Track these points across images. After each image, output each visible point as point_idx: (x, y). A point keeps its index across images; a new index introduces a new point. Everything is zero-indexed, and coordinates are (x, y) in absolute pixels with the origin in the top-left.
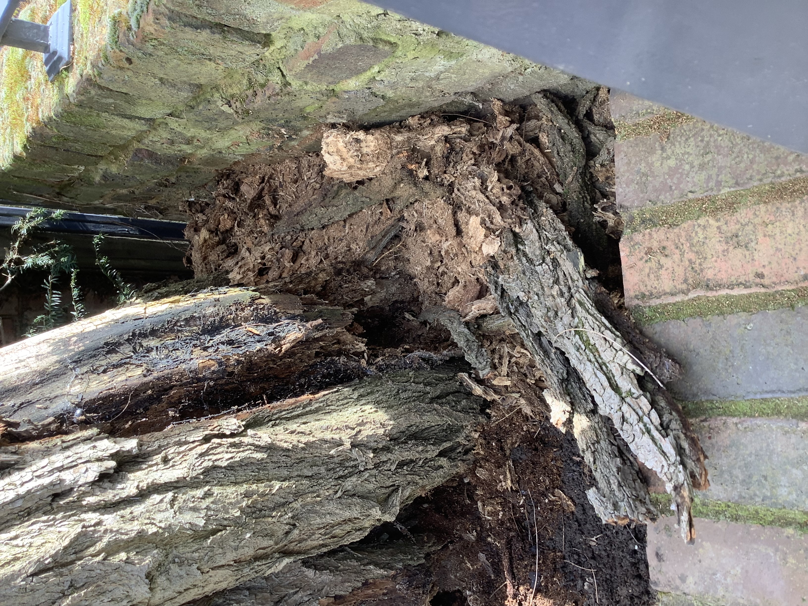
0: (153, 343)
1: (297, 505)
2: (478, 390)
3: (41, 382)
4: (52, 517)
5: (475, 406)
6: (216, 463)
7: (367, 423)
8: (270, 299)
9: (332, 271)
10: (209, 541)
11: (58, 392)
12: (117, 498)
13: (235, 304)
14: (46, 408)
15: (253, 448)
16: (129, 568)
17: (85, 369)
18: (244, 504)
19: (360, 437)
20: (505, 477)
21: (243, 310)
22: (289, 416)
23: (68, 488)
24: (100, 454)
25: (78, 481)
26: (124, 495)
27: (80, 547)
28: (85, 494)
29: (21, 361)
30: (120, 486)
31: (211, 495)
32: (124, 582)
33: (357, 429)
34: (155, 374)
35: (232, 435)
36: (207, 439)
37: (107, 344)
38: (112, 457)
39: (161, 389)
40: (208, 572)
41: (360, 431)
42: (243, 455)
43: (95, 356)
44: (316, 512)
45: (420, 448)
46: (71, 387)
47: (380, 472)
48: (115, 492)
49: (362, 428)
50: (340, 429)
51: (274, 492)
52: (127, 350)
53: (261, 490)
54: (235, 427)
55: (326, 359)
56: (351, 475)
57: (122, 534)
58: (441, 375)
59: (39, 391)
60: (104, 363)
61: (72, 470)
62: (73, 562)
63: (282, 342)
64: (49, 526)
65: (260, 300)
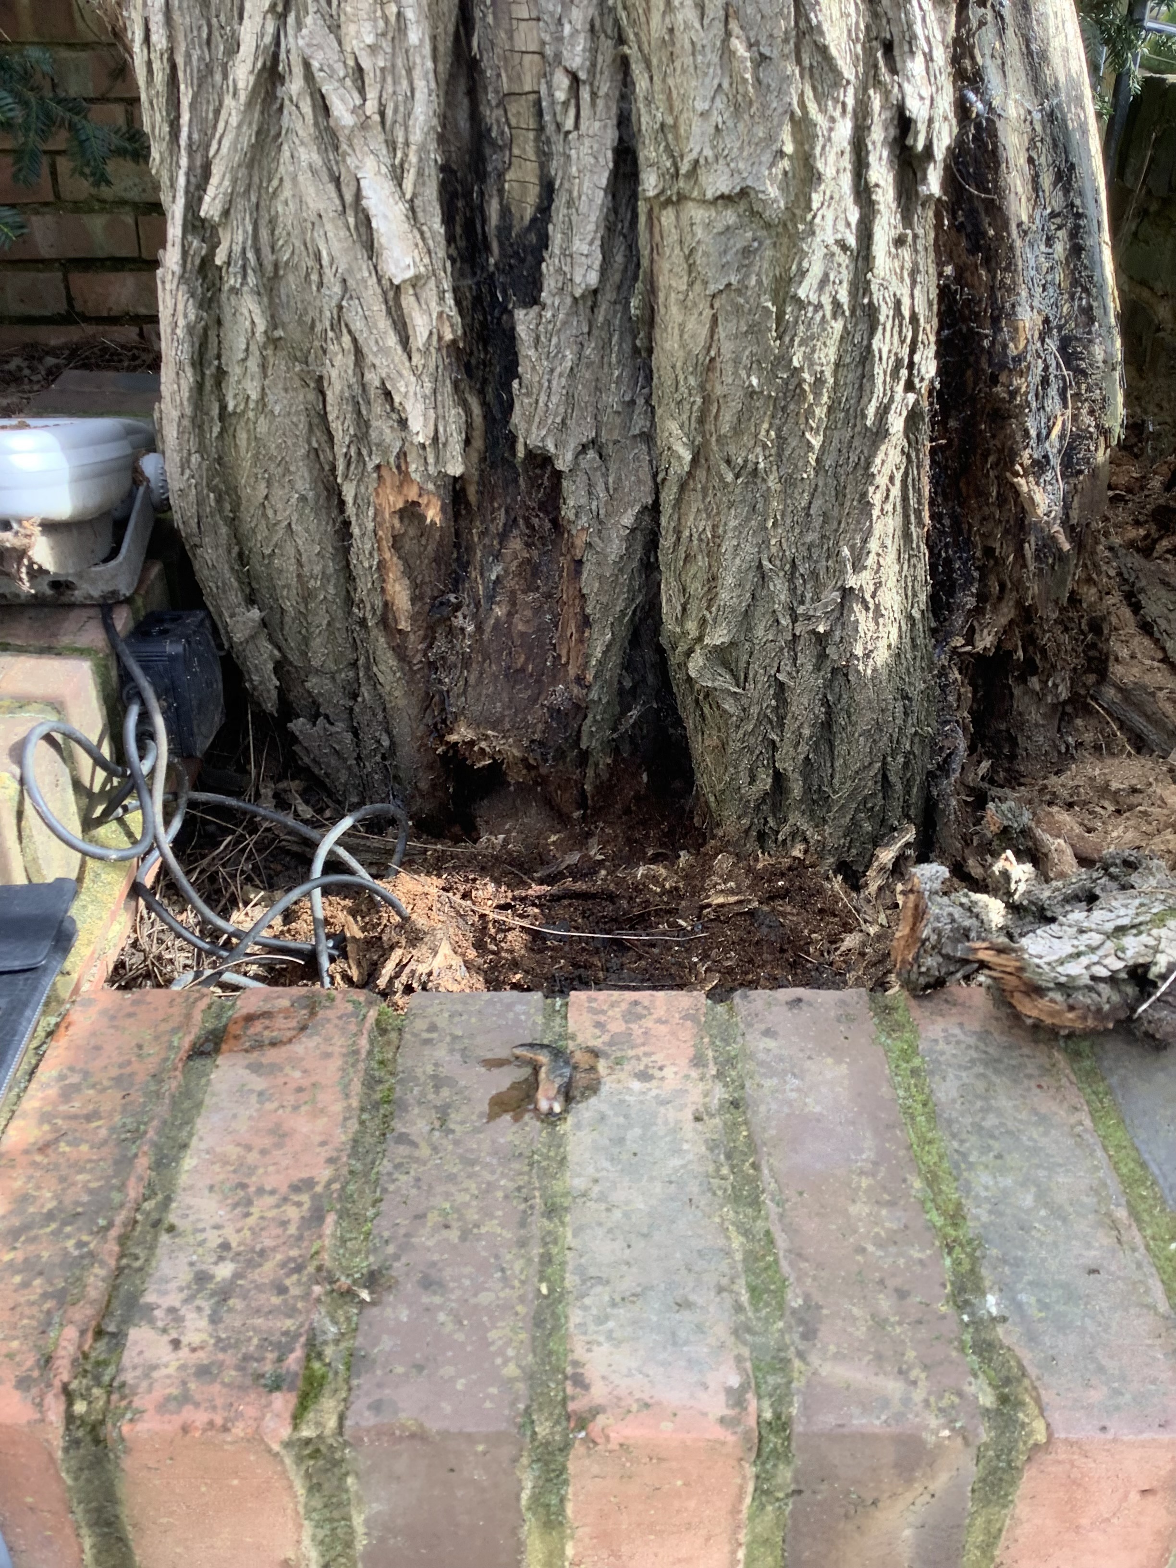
0: (1060, 249)
1: (773, 482)
2: (887, 856)
3: (1030, 53)
4: (861, 36)
5: (854, 851)
6: (880, 328)
7: (877, 624)
8: (1104, 465)
9: (1099, 614)
10: (769, 304)
11: (1011, 79)
12: (870, 147)
13: (1104, 399)
14: (993, 56)
15: (885, 401)
16: (767, 158)
17: (1038, 128)
18: (806, 375)
19: (857, 607)
20: (732, 892)
21: (1092, 412)
22: (910, 480)
23: (899, 66)
24: (936, 125)
25: (909, 81)
26: (872, 159)
27: (817, 76)
28: (887, 94)
29: (1063, 22)
30: (885, 154)
31: (834, 317)
32: (747, 148)
33: (871, 606)
34: (1018, 243)
35: (911, 365)
36: (914, 318)
37: (1072, 167)
38: (929, 147)
39: (992, 253)
40: (712, 307)
41: (867, 609)
42: (879, 381)
43: (1055, 146)
44: (748, 519)
45: (806, 732)
46: (1016, 101)
47: (782, 649)
48: (879, 145)
49: (871, 615)
50: (877, 572)
51: (808, 435)
52: (1057, 201)
53: (817, 411)
54: (923, 371)
55: (977, 568)
56: (793, 590)
57: (823, 148)
58: (915, 790)
59: (1017, 47)
60: (1043, 160)
61: (924, 73)
62: (799, 61)
63: (1031, 479)
64: (849, 31)
65: (1103, 446)
